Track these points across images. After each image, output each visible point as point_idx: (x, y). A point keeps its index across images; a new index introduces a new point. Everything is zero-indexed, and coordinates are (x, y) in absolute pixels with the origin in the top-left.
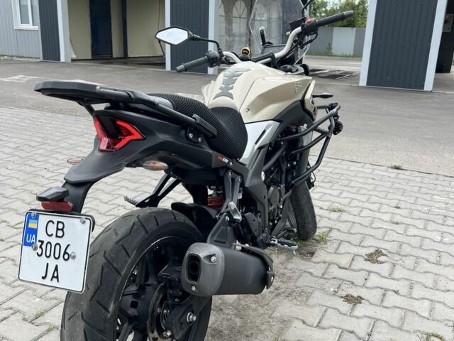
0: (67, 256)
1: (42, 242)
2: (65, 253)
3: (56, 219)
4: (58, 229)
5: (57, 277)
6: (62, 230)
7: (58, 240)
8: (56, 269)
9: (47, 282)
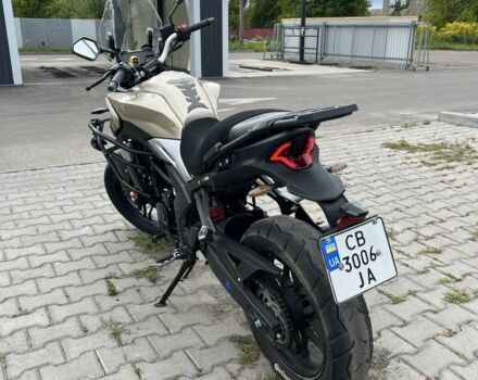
0: (374, 256)
1: (347, 258)
2: (371, 254)
3: (352, 232)
4: (358, 239)
5: (373, 278)
6: (362, 237)
7: (362, 248)
8: (370, 272)
9: (367, 287)
